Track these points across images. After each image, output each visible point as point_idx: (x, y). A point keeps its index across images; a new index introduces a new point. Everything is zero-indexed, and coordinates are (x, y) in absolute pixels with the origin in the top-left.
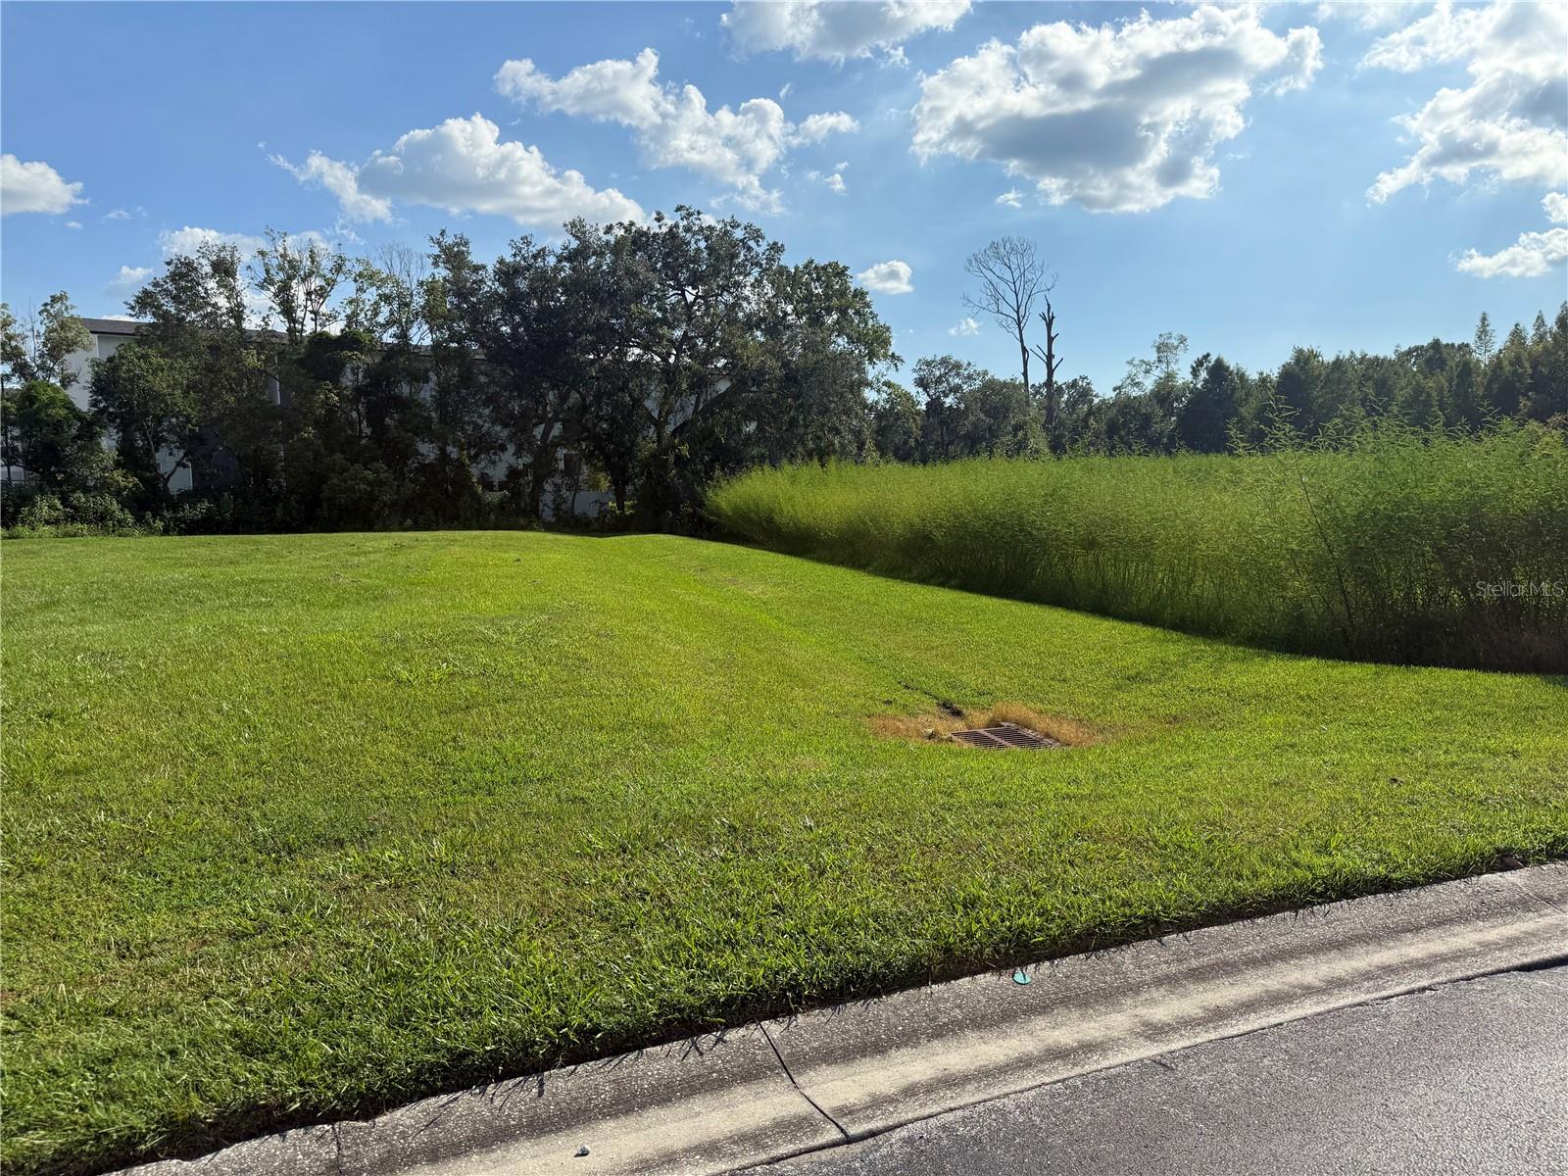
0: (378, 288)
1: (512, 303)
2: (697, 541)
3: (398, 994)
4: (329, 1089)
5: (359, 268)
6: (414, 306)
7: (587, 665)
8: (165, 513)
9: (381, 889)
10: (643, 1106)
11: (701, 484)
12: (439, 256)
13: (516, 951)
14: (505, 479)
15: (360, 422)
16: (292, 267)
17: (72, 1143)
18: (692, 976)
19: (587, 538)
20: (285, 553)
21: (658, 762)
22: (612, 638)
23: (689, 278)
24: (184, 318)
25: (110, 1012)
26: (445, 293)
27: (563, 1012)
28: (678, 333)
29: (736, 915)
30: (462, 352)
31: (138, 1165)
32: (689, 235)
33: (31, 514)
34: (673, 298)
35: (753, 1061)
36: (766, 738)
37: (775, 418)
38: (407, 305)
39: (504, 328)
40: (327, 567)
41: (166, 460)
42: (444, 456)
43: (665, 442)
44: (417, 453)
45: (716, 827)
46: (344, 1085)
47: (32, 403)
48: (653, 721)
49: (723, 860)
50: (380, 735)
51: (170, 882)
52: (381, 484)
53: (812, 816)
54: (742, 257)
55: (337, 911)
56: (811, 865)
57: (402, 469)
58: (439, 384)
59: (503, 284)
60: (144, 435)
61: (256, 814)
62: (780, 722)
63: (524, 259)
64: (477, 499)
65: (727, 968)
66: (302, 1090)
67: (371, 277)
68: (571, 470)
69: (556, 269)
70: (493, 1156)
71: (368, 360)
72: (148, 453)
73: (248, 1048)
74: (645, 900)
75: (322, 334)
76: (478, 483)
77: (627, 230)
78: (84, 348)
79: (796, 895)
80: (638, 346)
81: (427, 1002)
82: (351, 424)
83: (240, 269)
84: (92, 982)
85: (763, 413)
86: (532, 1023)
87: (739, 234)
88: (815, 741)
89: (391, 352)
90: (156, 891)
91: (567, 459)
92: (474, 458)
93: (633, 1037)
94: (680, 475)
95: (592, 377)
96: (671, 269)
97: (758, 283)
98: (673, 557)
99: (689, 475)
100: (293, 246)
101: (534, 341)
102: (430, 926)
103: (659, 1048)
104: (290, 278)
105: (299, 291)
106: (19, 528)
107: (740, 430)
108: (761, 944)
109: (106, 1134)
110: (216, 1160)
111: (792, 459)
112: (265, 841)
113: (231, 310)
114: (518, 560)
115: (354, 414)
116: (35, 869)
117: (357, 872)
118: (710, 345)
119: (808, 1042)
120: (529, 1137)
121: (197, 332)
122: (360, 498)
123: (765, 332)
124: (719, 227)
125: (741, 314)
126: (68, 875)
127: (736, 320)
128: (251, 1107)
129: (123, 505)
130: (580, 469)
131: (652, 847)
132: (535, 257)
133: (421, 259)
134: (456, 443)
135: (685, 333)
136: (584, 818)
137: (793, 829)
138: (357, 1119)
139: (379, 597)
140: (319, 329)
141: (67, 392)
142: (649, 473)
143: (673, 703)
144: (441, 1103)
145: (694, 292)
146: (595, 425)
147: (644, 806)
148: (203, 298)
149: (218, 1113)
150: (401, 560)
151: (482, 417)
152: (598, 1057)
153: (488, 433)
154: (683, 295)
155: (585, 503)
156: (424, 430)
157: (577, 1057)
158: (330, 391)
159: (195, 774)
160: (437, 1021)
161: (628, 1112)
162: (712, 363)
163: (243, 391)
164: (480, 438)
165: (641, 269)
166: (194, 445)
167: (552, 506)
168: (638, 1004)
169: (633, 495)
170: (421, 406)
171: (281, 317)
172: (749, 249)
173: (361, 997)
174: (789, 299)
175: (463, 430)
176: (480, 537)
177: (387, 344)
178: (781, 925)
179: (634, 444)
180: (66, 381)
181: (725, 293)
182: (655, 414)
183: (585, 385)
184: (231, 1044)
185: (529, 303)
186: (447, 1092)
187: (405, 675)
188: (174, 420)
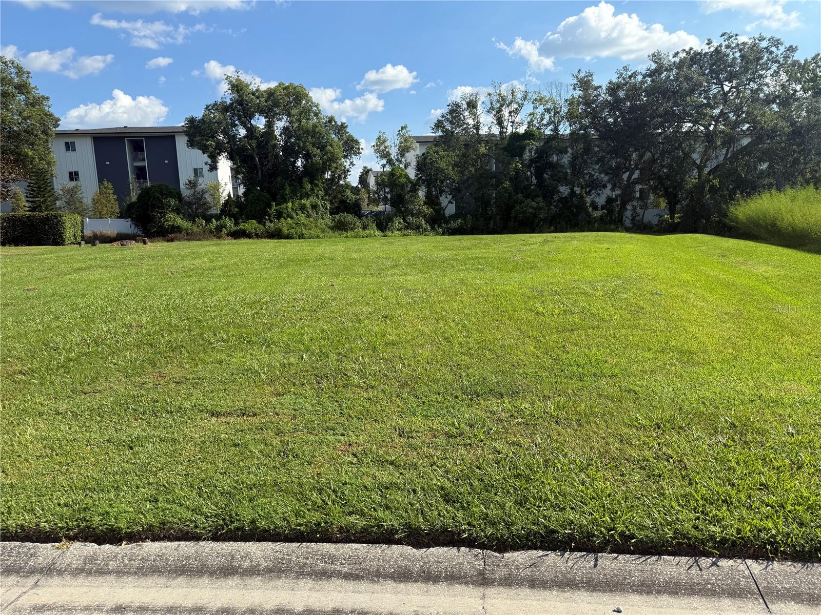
0: (544, 105)
1: (615, 105)
2: (720, 238)
3: (521, 487)
4: (482, 531)
5: (535, 96)
6: (563, 113)
7: (644, 311)
8: (443, 225)
9: (519, 424)
10: (659, 592)
11: (726, 203)
12: (577, 84)
13: (588, 476)
14: (604, 203)
15: (532, 177)
16: (503, 100)
17: (368, 525)
18: (698, 518)
19: (650, 236)
20: (492, 244)
21: (684, 375)
22: (660, 295)
23: (727, 77)
24: (454, 131)
25: (392, 463)
26: (579, 104)
27: (612, 521)
28: (717, 111)
29: (733, 485)
30: (586, 136)
31: (394, 544)
32: (729, 50)
33: (392, 226)
34: (715, 89)
35: (738, 584)
36: (762, 367)
37: (782, 159)
38: (558, 113)
39: (609, 120)
40: (511, 251)
41: (444, 200)
42: (572, 192)
43: (703, 178)
44: (559, 192)
45: (721, 423)
46: (490, 531)
47: (393, 177)
48: (683, 348)
49: (725, 445)
50: (527, 340)
51: (424, 402)
52: (541, 208)
53: (794, 425)
54: (765, 58)
55: (496, 432)
56: (791, 461)
57: (551, 200)
58: (572, 154)
59: (610, 95)
60: (436, 189)
61: (464, 374)
62: (773, 358)
63: (624, 79)
64: (589, 215)
65: (723, 518)
66: (469, 528)
67: (541, 100)
68: (643, 196)
69: (642, 82)
70: (565, 595)
71: (537, 144)
72: (437, 197)
73: (448, 499)
74: (669, 461)
75: (515, 133)
76: (590, 206)
77: (688, 53)
78: (413, 149)
79: (778, 479)
80: (690, 121)
81: (536, 495)
82: (527, 178)
83: (479, 103)
84: (387, 446)
85: (774, 157)
86: (593, 523)
87: (764, 44)
88: (799, 373)
89: (550, 139)
90: (417, 406)
91: (641, 191)
92: (589, 193)
93: (656, 547)
94: (712, 198)
95: (660, 143)
96: (715, 73)
97: (777, 73)
98: (704, 248)
99: (718, 198)
100: (504, 89)
101: (626, 125)
102: (542, 451)
103: (672, 558)
104: (502, 106)
105: (506, 112)
106: (387, 232)
107: (756, 169)
108: (749, 507)
109: (383, 525)
110: (428, 552)
111: (793, 184)
112: (467, 388)
113: (474, 125)
114: (608, 249)
115: (529, 173)
116: (372, 388)
117: (507, 412)
118: (739, 116)
119: (780, 583)
120: (587, 590)
121: (459, 138)
122: (529, 216)
123: (779, 105)
124: (750, 42)
125: (762, 95)
126: (384, 391)
127: (758, 99)
128: (444, 530)
129: (427, 222)
130: (649, 196)
131: (676, 428)
132: (630, 77)
133: (567, 86)
134: (579, 185)
135: (722, 111)
136: (635, 403)
137: (778, 433)
138: (495, 551)
139: (534, 267)
140: (514, 130)
141: (407, 171)
142: (692, 197)
143: (697, 339)
144: (539, 555)
145: (730, 85)
146: (660, 171)
147: (673, 401)
148: (463, 120)
149: (430, 529)
150: (546, 248)
151: (595, 171)
152: (632, 553)
153: (597, 179)
154: (722, 87)
155: (650, 216)
156: (564, 180)
157: (620, 549)
158: (518, 162)
159: (440, 351)
160: (541, 507)
161: (649, 593)
162: (739, 128)
163: (478, 165)
164: (592, 182)
165: (695, 76)
166: (456, 193)
167: (631, 218)
168: (660, 527)
169: (681, 210)
170: (562, 166)
171: (497, 126)
172: (771, 53)
173: (503, 483)
174: (798, 81)
175: (583, 178)
176: (588, 236)
177: (547, 135)
178: (765, 498)
179: (682, 180)
180: (406, 166)
181: (751, 83)
182: (698, 162)
183: (655, 148)
184: (440, 493)
185: (625, 104)
186: (543, 549)
187: (541, 309)
188: (448, 181)
